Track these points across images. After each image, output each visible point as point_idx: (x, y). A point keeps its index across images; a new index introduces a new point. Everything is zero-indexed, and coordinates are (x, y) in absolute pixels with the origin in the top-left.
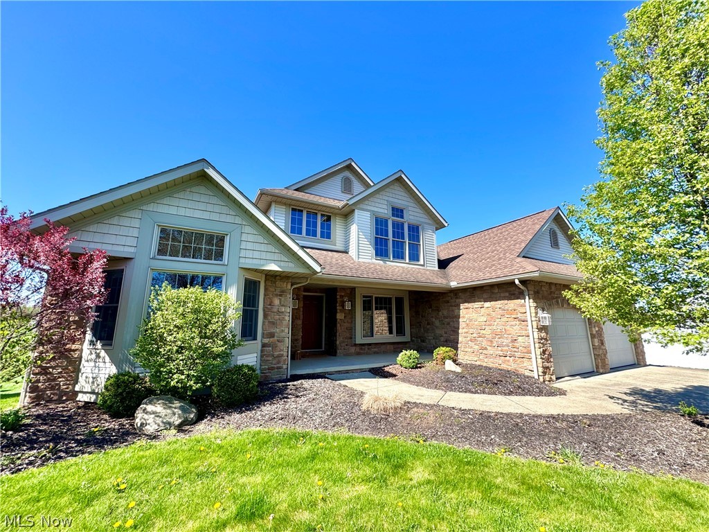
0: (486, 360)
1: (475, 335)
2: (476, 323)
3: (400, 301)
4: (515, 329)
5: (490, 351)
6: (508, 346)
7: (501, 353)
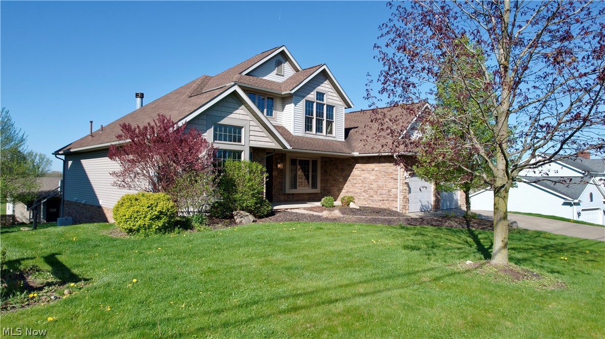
0: (372, 203)
1: (367, 188)
2: (368, 180)
3: (315, 163)
4: (391, 184)
5: (376, 197)
6: (386, 194)
7: (381, 199)
